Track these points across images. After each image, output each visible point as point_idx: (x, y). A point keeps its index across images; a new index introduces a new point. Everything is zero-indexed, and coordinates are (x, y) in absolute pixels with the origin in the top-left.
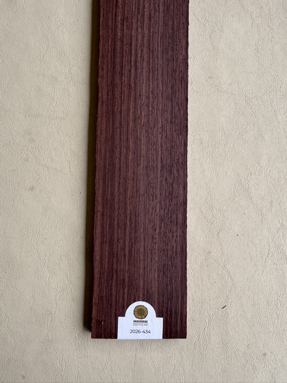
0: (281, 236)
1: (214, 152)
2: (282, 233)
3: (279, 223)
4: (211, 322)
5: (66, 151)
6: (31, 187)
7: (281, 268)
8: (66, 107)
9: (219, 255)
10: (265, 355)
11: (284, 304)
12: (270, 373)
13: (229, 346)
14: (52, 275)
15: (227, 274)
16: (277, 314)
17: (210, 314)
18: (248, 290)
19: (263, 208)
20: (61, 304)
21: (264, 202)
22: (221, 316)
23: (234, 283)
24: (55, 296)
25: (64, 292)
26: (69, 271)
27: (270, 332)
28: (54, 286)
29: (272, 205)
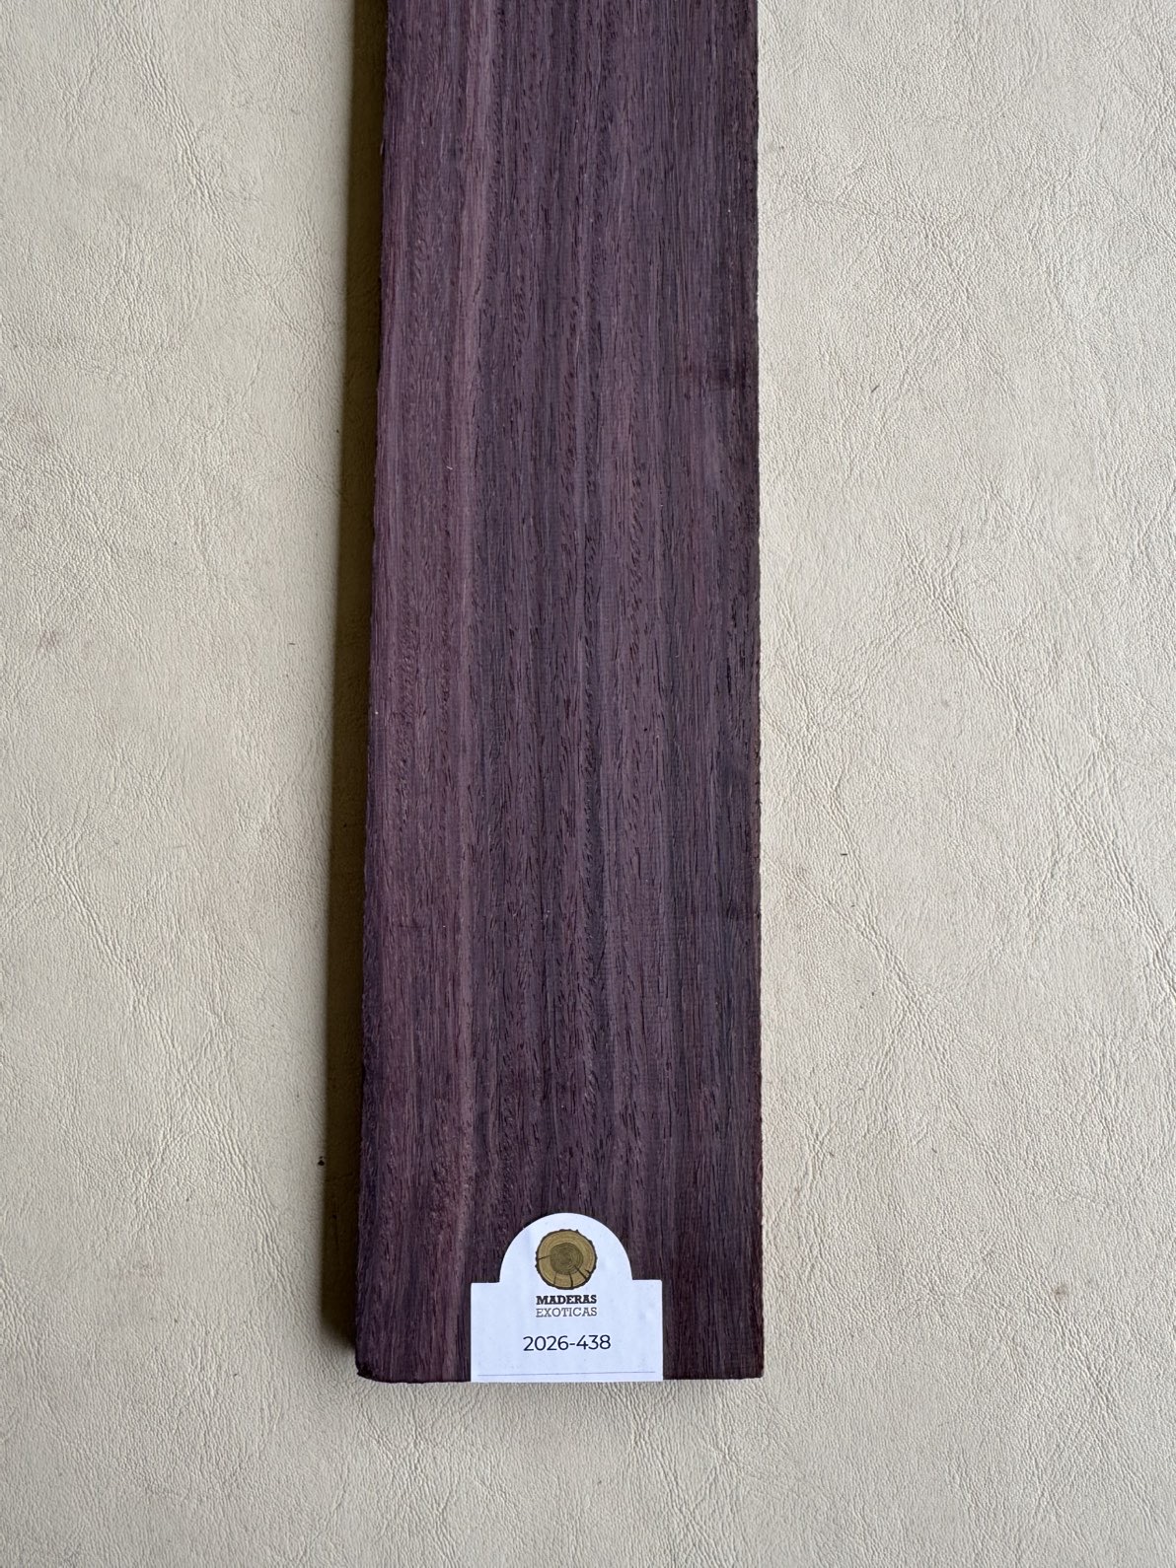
0: (1106, 790)
1: (802, 452)
2: (1107, 776)
3: (1094, 734)
4: (822, 1162)
5: (185, 479)
6: (48, 635)
7: (1110, 925)
8: (178, 298)
9: (846, 880)
10: (1064, 1293)
11: (1131, 1076)
12: (1089, 1368)
13: (904, 1263)
14: (146, 991)
15: (884, 957)
16: (1106, 1119)
17: (820, 1129)
18: (976, 1022)
19: (1021, 673)
20: (188, 1113)
21: (1025, 651)
22: (865, 1136)
23: (916, 992)
24: (164, 1082)
25: (199, 1061)
26: (219, 973)
27: (1079, 1198)
28: (159, 1037)
29: (1059, 662)
